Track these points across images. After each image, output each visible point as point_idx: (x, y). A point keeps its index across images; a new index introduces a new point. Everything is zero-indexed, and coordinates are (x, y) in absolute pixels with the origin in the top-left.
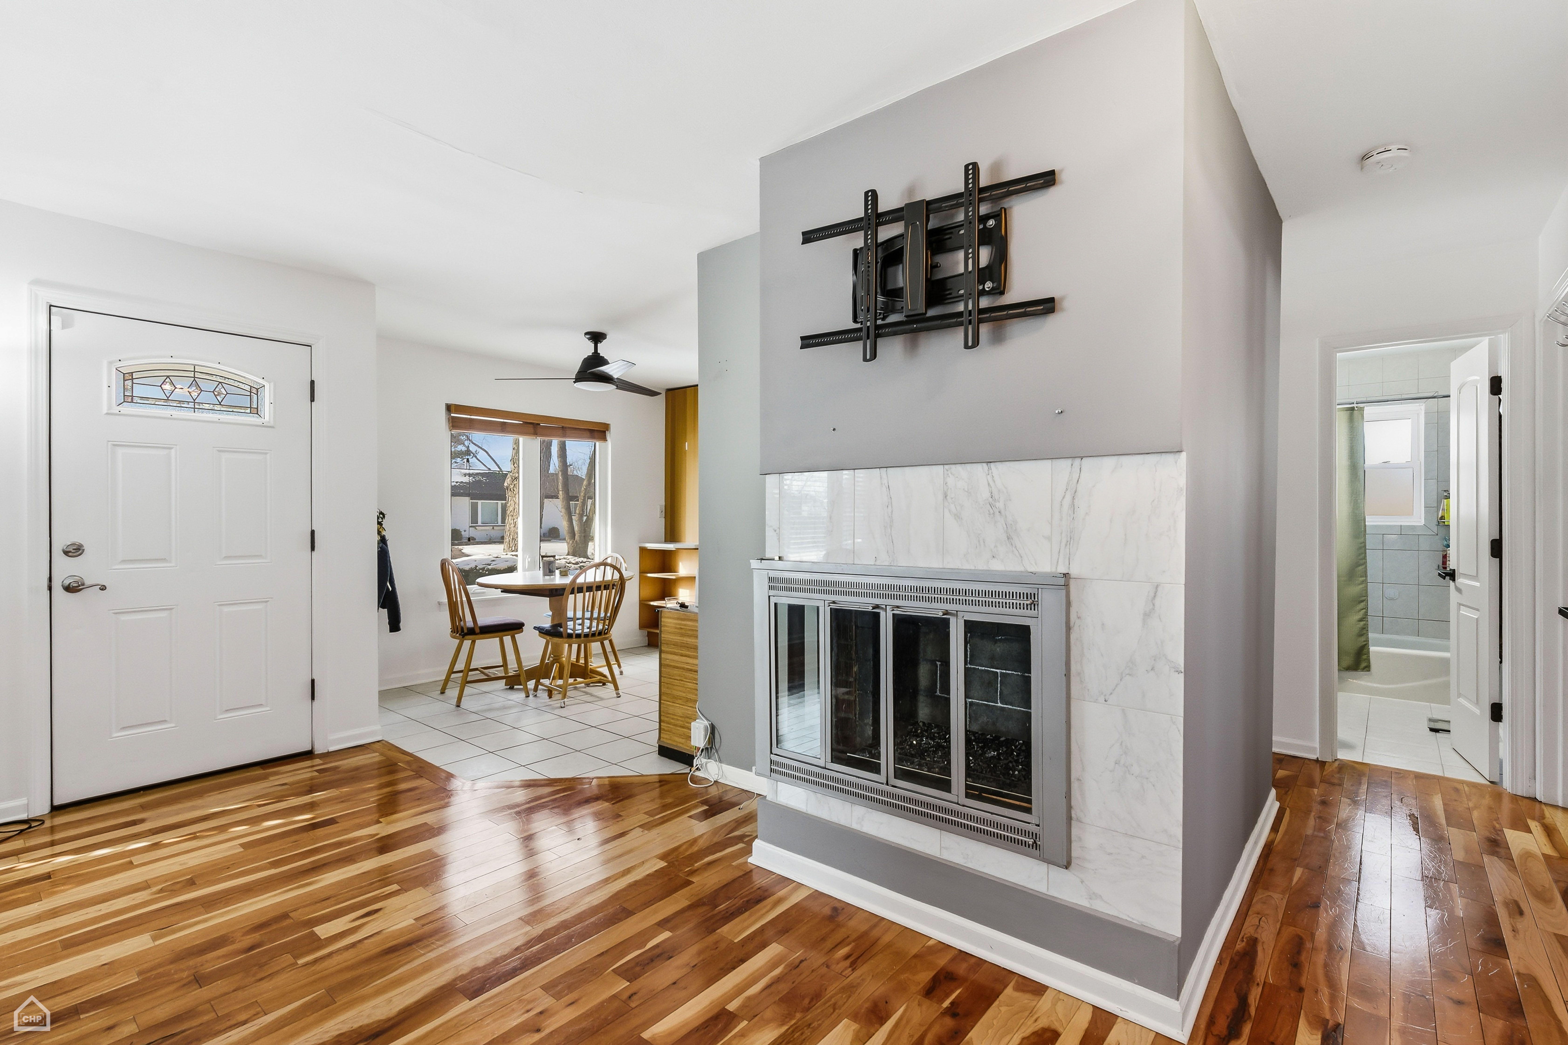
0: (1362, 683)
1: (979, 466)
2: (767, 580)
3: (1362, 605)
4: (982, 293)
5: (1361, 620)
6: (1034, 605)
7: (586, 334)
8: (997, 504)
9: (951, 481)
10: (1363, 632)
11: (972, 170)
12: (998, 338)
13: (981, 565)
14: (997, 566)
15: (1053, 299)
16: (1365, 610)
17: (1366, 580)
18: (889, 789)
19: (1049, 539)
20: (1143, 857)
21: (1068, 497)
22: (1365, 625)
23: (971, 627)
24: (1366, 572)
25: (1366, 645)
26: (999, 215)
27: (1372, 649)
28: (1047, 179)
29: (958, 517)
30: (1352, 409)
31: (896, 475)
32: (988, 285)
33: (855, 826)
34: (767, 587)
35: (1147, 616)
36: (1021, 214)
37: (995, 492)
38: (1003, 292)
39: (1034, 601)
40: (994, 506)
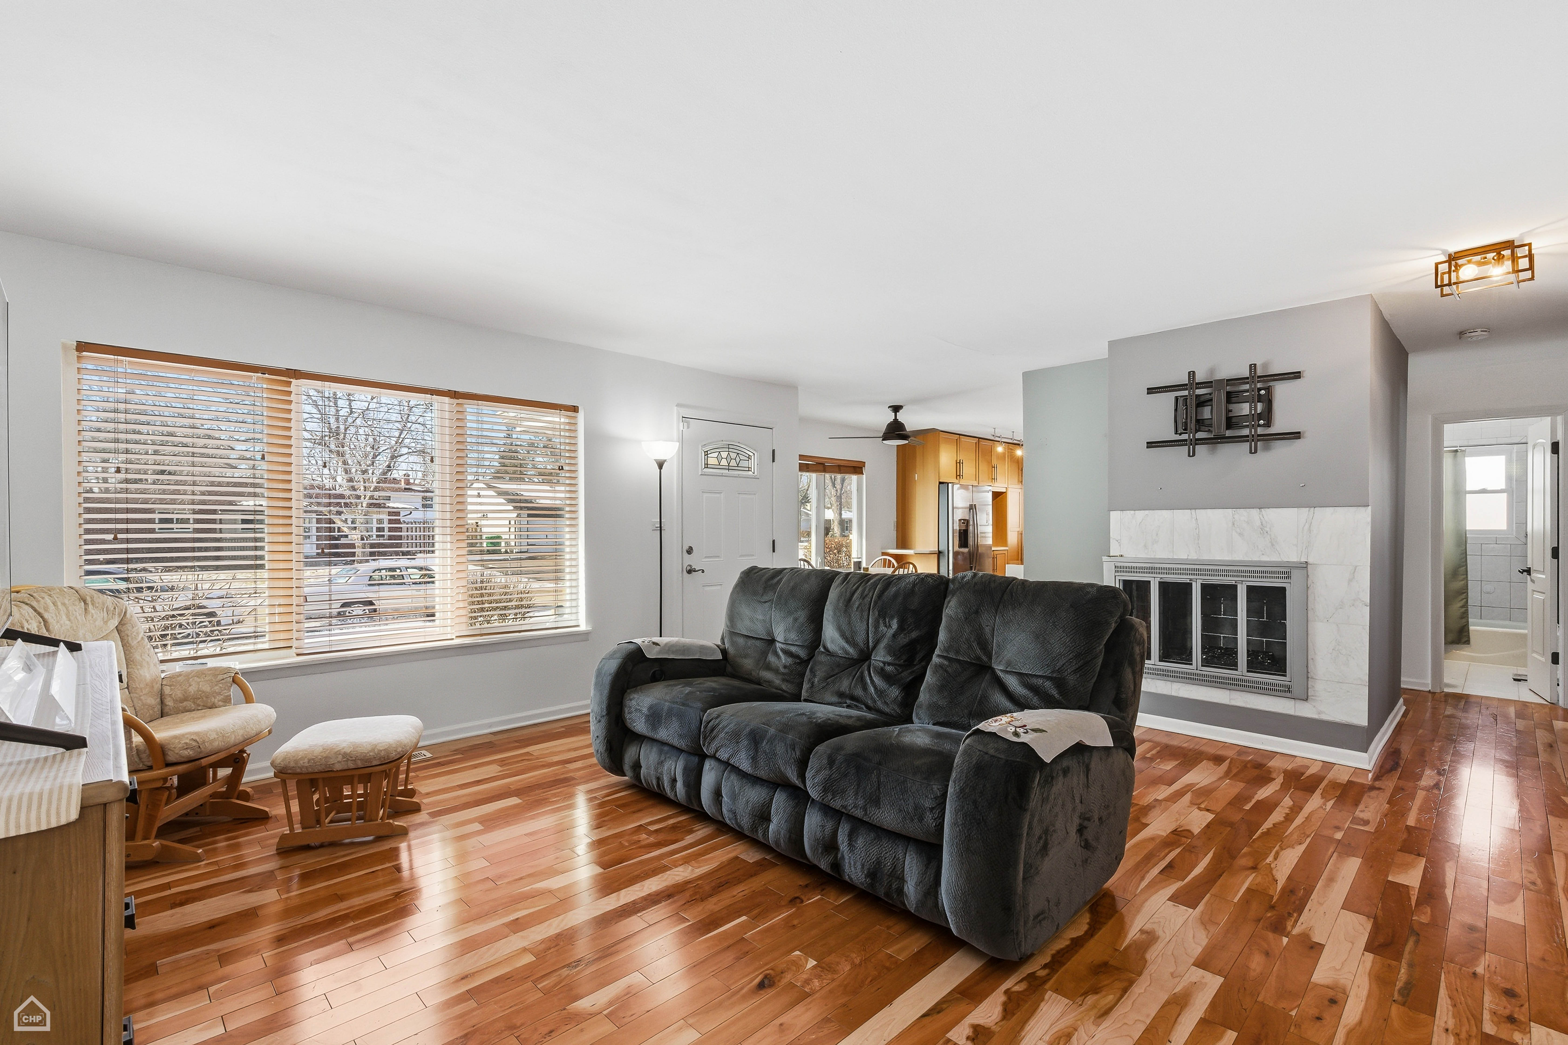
0: (1464, 653)
1: (1255, 510)
2: (1114, 567)
3: (1463, 596)
4: (1259, 425)
5: (1462, 607)
6: (1289, 577)
7: (889, 407)
8: (1265, 529)
9: (1236, 516)
10: (1465, 615)
11: (1253, 367)
12: (1267, 448)
13: (1256, 558)
14: (1265, 558)
15: (1301, 431)
16: (1465, 600)
17: (1467, 577)
18: (1198, 672)
19: (1296, 546)
20: (1348, 692)
21: (1307, 526)
22: (1466, 610)
23: (1250, 589)
24: (1467, 571)
25: (1465, 625)
26: (1268, 389)
27: (1471, 628)
28: (1296, 375)
29: (1241, 534)
30: (1456, 451)
31: (1202, 514)
32: (1262, 422)
33: (1174, 694)
34: (1114, 571)
35: (1350, 581)
36: (1281, 390)
37: (1264, 522)
38: (1270, 427)
39: (1288, 576)
40: (1263, 530)
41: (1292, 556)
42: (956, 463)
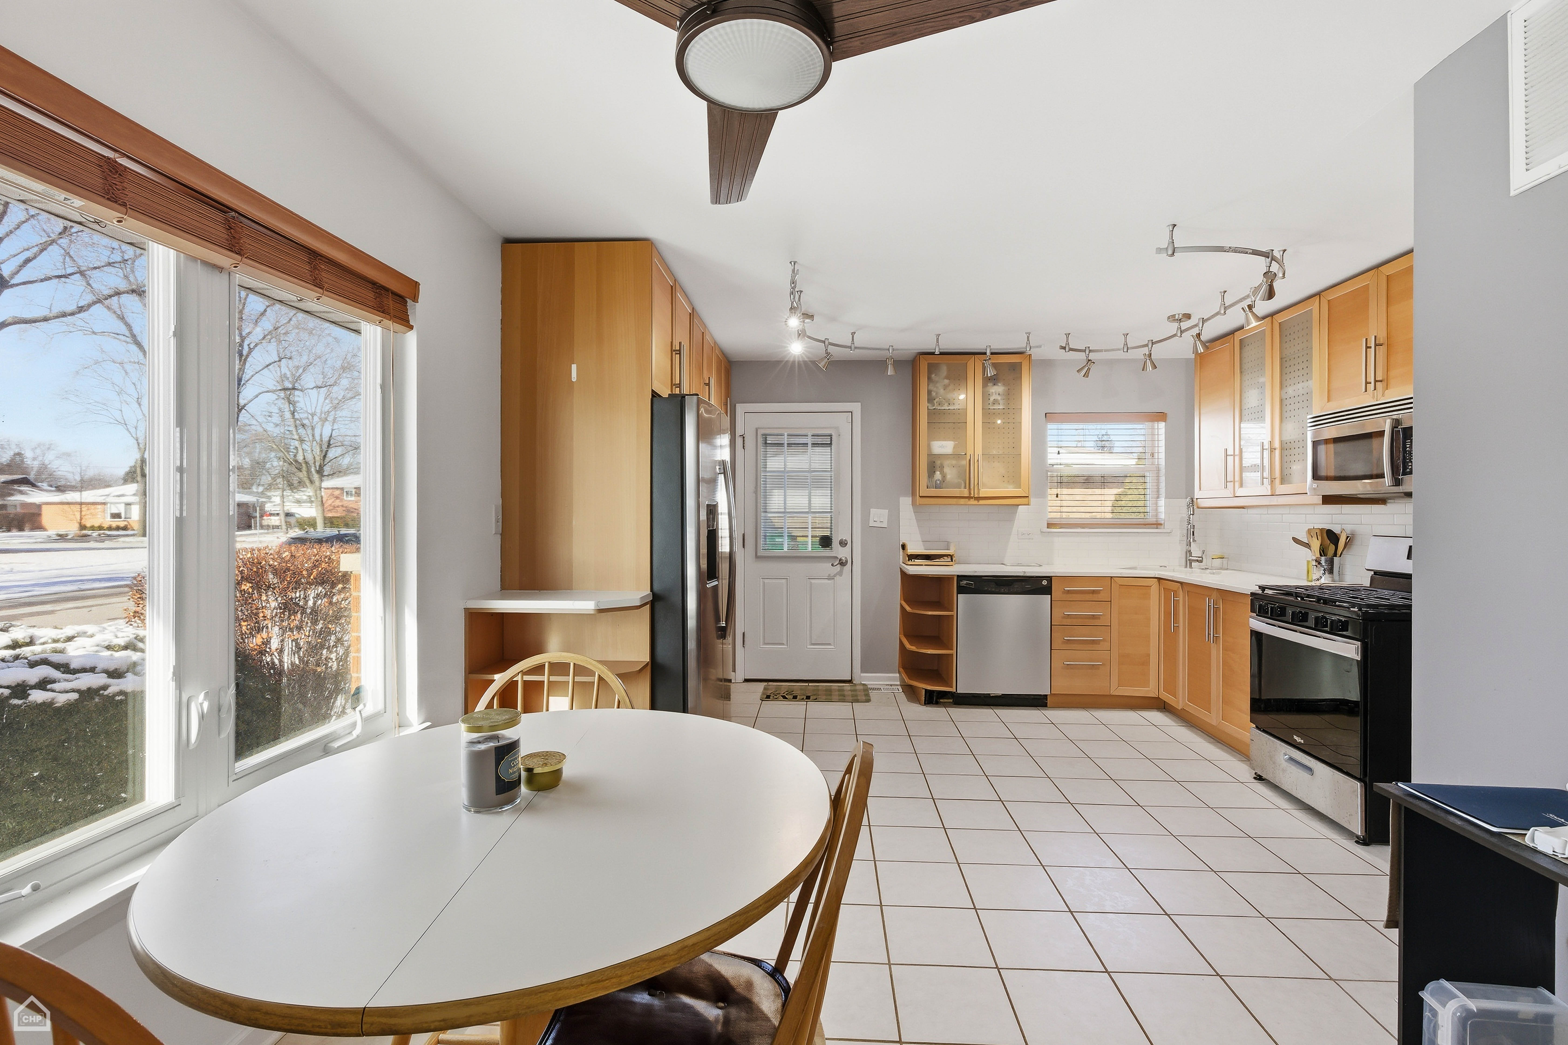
42: (672, 351)
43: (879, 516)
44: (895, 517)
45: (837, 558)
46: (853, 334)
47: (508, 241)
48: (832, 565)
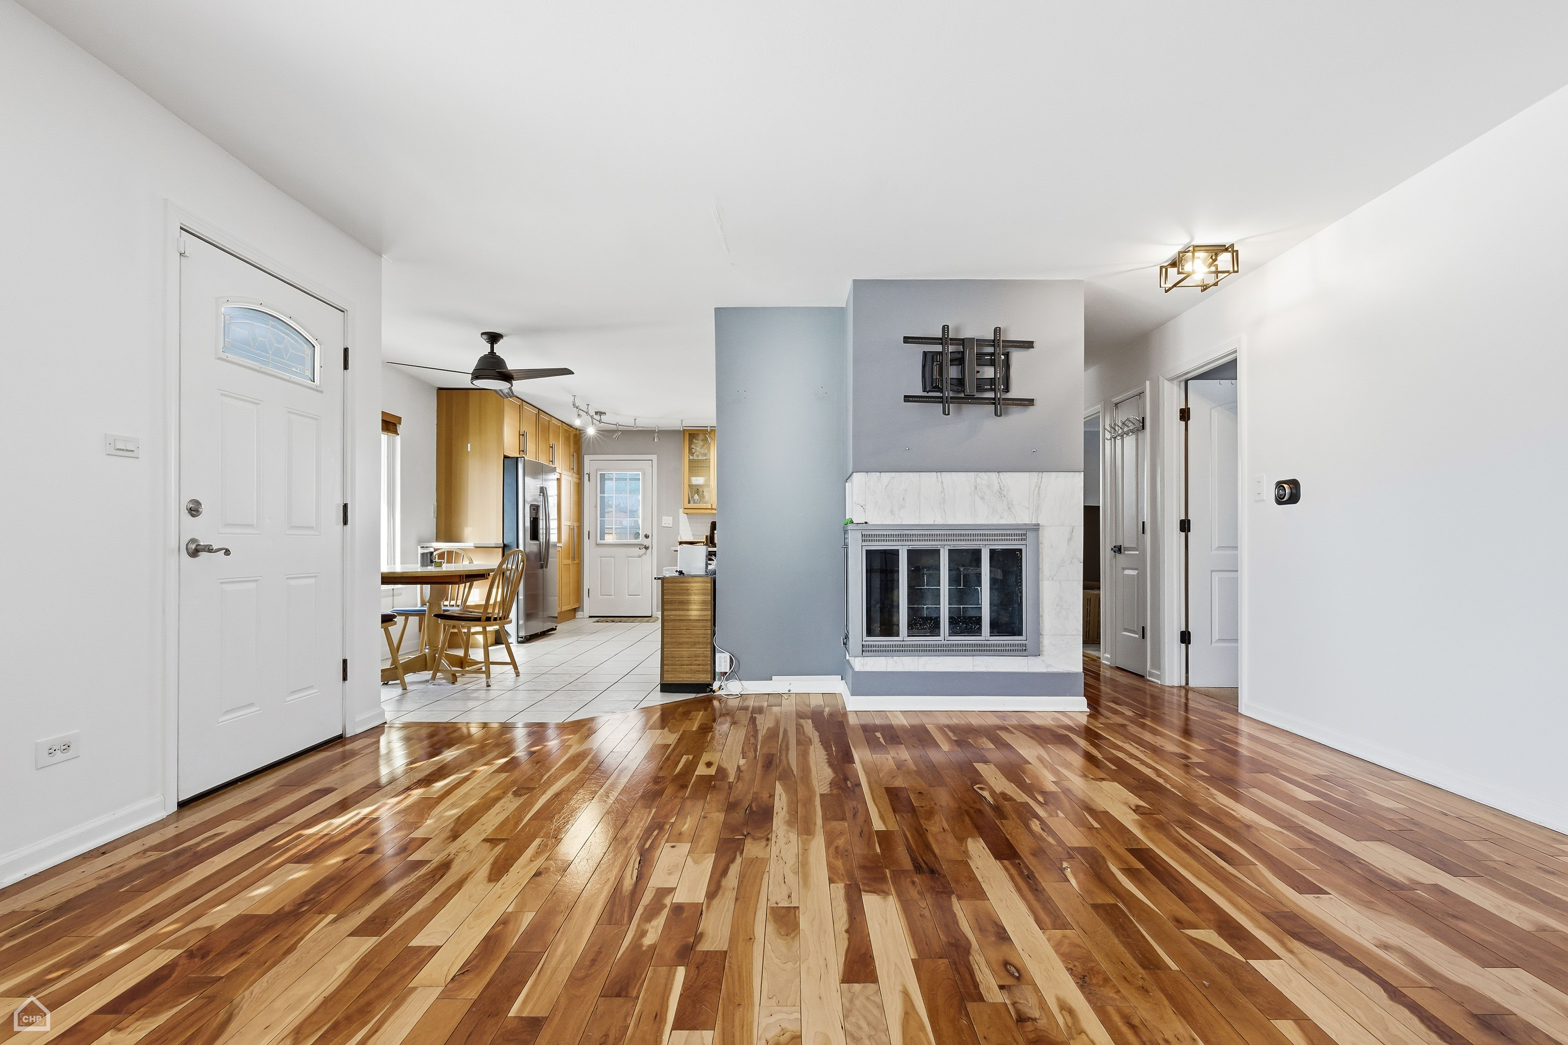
1: (994, 473)
2: (863, 534)
4: (1000, 390)
6: (1025, 539)
7: (483, 334)
8: (1003, 493)
9: (978, 480)
11: (997, 331)
13: (996, 522)
14: (1003, 522)
15: (1033, 399)
18: (946, 642)
19: (1028, 508)
20: (1068, 643)
21: (1037, 490)
23: (992, 552)
26: (1007, 355)
28: (1029, 345)
29: (982, 498)
31: (947, 477)
32: (1003, 387)
34: (861, 541)
35: (1069, 540)
36: (1017, 357)
37: (1002, 487)
38: (1009, 392)
39: (1023, 537)
40: (1001, 493)
41: (1024, 518)
42: (520, 435)
43: (667, 521)
44: (676, 521)
45: (643, 545)
46: (635, 420)
47: (440, 389)
48: (640, 549)
